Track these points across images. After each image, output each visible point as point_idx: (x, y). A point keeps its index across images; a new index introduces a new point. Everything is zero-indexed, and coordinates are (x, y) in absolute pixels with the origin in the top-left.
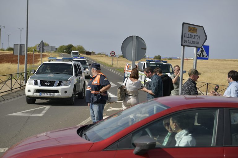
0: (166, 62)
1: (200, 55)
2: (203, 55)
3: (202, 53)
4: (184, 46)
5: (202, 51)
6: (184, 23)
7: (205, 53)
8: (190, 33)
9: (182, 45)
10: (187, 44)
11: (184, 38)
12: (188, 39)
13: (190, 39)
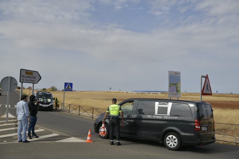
0: (49, 93)
1: (68, 88)
2: (69, 88)
3: (68, 87)
4: (22, 82)
5: (68, 86)
6: (21, 69)
7: (70, 87)
8: (26, 75)
9: (20, 82)
10: (25, 81)
11: (22, 78)
12: (25, 79)
13: (27, 79)
